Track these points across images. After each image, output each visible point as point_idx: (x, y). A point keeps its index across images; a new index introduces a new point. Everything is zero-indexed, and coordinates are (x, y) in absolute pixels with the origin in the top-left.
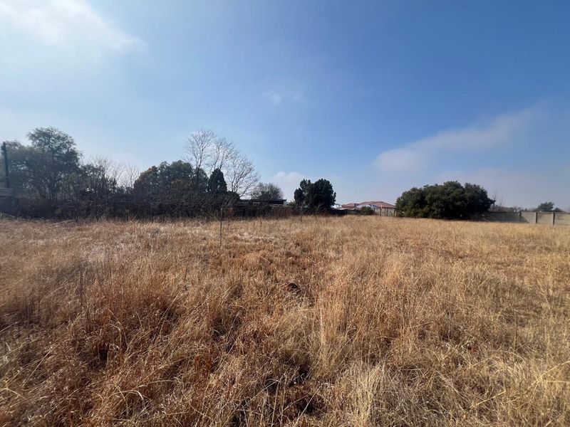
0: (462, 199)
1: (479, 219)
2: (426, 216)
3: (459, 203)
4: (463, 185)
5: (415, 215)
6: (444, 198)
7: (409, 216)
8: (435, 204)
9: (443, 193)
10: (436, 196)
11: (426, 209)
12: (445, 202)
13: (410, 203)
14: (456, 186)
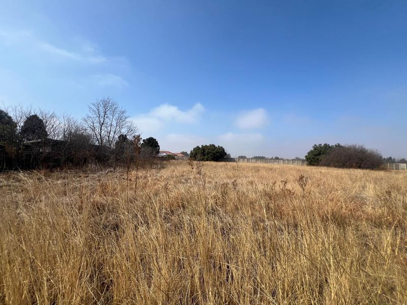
3: (218, 154)
4: (217, 146)
8: (210, 155)
10: (210, 151)
11: (206, 157)
12: (214, 154)
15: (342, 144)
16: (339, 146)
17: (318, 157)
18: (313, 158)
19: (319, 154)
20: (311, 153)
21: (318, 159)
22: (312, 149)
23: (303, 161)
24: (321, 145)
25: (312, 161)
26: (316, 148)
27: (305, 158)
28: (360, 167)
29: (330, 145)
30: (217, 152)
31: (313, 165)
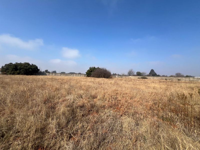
0: (31, 69)
1: (36, 75)
2: (18, 74)
3: (30, 70)
4: (31, 64)
5: (13, 74)
6: (26, 68)
7: (10, 74)
8: (22, 70)
9: (24, 66)
10: (22, 67)
11: (18, 71)
12: (26, 69)
13: (10, 69)
14: (28, 64)
15: (100, 67)
16: (98, 68)
17: (91, 73)
18: (89, 73)
19: (91, 72)
20: (88, 71)
21: (91, 74)
22: (89, 69)
23: (85, 75)
24: (93, 67)
25: (88, 75)
26: (90, 68)
27: (86, 74)
28: (104, 77)
29: (96, 68)
30: (29, 69)
31: (89, 77)
